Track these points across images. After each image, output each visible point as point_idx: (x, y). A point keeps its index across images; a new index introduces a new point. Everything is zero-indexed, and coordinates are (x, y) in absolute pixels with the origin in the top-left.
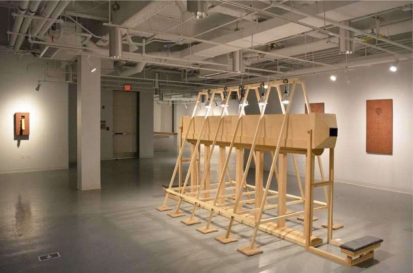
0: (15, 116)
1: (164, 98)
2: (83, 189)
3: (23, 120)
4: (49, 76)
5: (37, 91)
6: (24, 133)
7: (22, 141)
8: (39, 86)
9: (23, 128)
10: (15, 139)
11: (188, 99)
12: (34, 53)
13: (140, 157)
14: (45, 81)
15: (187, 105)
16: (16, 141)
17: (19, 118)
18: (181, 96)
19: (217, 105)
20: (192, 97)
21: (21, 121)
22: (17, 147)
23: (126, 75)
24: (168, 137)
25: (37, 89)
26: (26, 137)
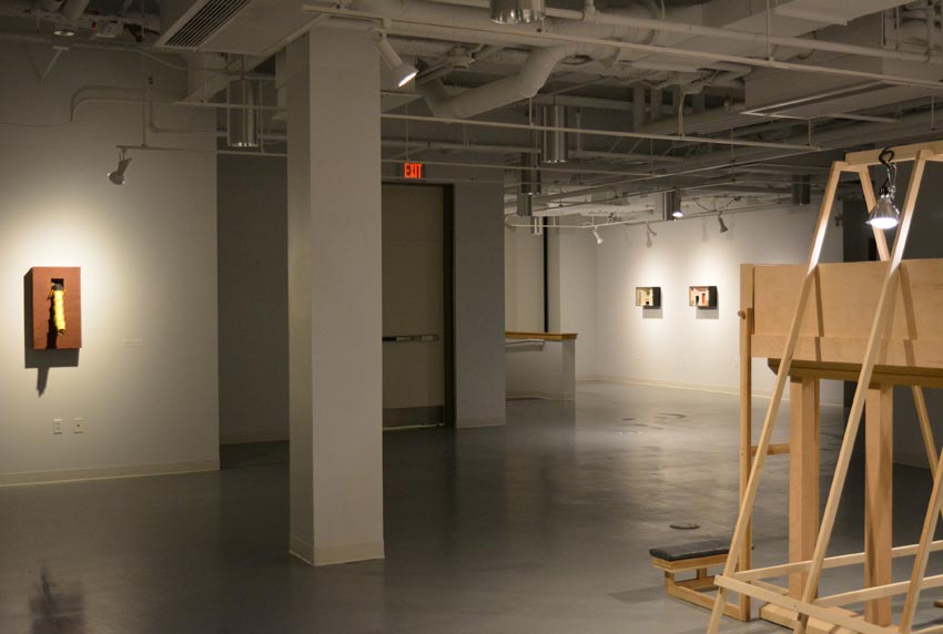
0: (29, 279)
1: (533, 208)
2: (319, 561)
3: (59, 295)
4: (157, 131)
5: (114, 185)
6: (61, 342)
7: (53, 372)
8: (123, 165)
9: (61, 324)
10: (28, 365)
11: (607, 210)
12: (134, 29)
13: (459, 425)
14: (143, 146)
15: (600, 231)
16: (35, 371)
17: (42, 286)
18: (589, 198)
19: (724, 229)
20: (627, 204)
21: (52, 299)
22: (37, 393)
23: (464, 111)
24: (540, 348)
25: (117, 178)
26: (70, 357)
